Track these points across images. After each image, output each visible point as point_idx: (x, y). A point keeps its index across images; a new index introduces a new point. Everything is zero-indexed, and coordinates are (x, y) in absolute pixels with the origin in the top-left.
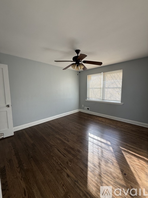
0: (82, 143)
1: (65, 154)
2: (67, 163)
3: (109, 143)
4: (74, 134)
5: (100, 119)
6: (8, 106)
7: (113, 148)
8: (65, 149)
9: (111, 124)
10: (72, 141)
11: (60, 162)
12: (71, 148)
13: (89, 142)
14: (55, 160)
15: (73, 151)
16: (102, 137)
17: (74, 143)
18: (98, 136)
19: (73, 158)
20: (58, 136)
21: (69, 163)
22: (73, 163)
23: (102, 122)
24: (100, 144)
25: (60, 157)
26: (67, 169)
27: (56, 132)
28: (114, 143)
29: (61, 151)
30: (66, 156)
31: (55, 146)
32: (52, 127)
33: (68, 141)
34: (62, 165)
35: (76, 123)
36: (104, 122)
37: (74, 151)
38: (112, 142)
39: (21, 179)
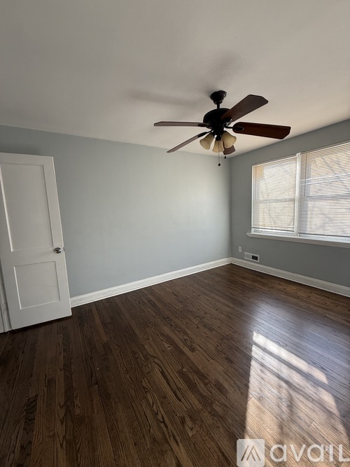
0: (232, 362)
1: (179, 389)
2: (183, 421)
3: (320, 376)
4: (211, 330)
5: (291, 289)
6: (57, 251)
7: (337, 400)
8: (181, 373)
9: (327, 309)
10: (204, 353)
11: (163, 413)
12: (198, 372)
13: (253, 363)
14: (149, 403)
15: (202, 385)
16: (297, 350)
17: (207, 357)
18: (284, 346)
19: (200, 407)
20: (166, 330)
21: (189, 423)
22: (201, 426)
23: (298, 298)
24: (285, 372)
25: (165, 397)
26: (180, 444)
27: (163, 318)
28: (339, 377)
29: (169, 377)
30: (180, 396)
31: (156, 360)
32: (158, 304)
33: (193, 350)
34: (166, 426)
35: (217, 297)
36: (304, 301)
37: (206, 384)
38: (334, 375)
39: (61, 445)
